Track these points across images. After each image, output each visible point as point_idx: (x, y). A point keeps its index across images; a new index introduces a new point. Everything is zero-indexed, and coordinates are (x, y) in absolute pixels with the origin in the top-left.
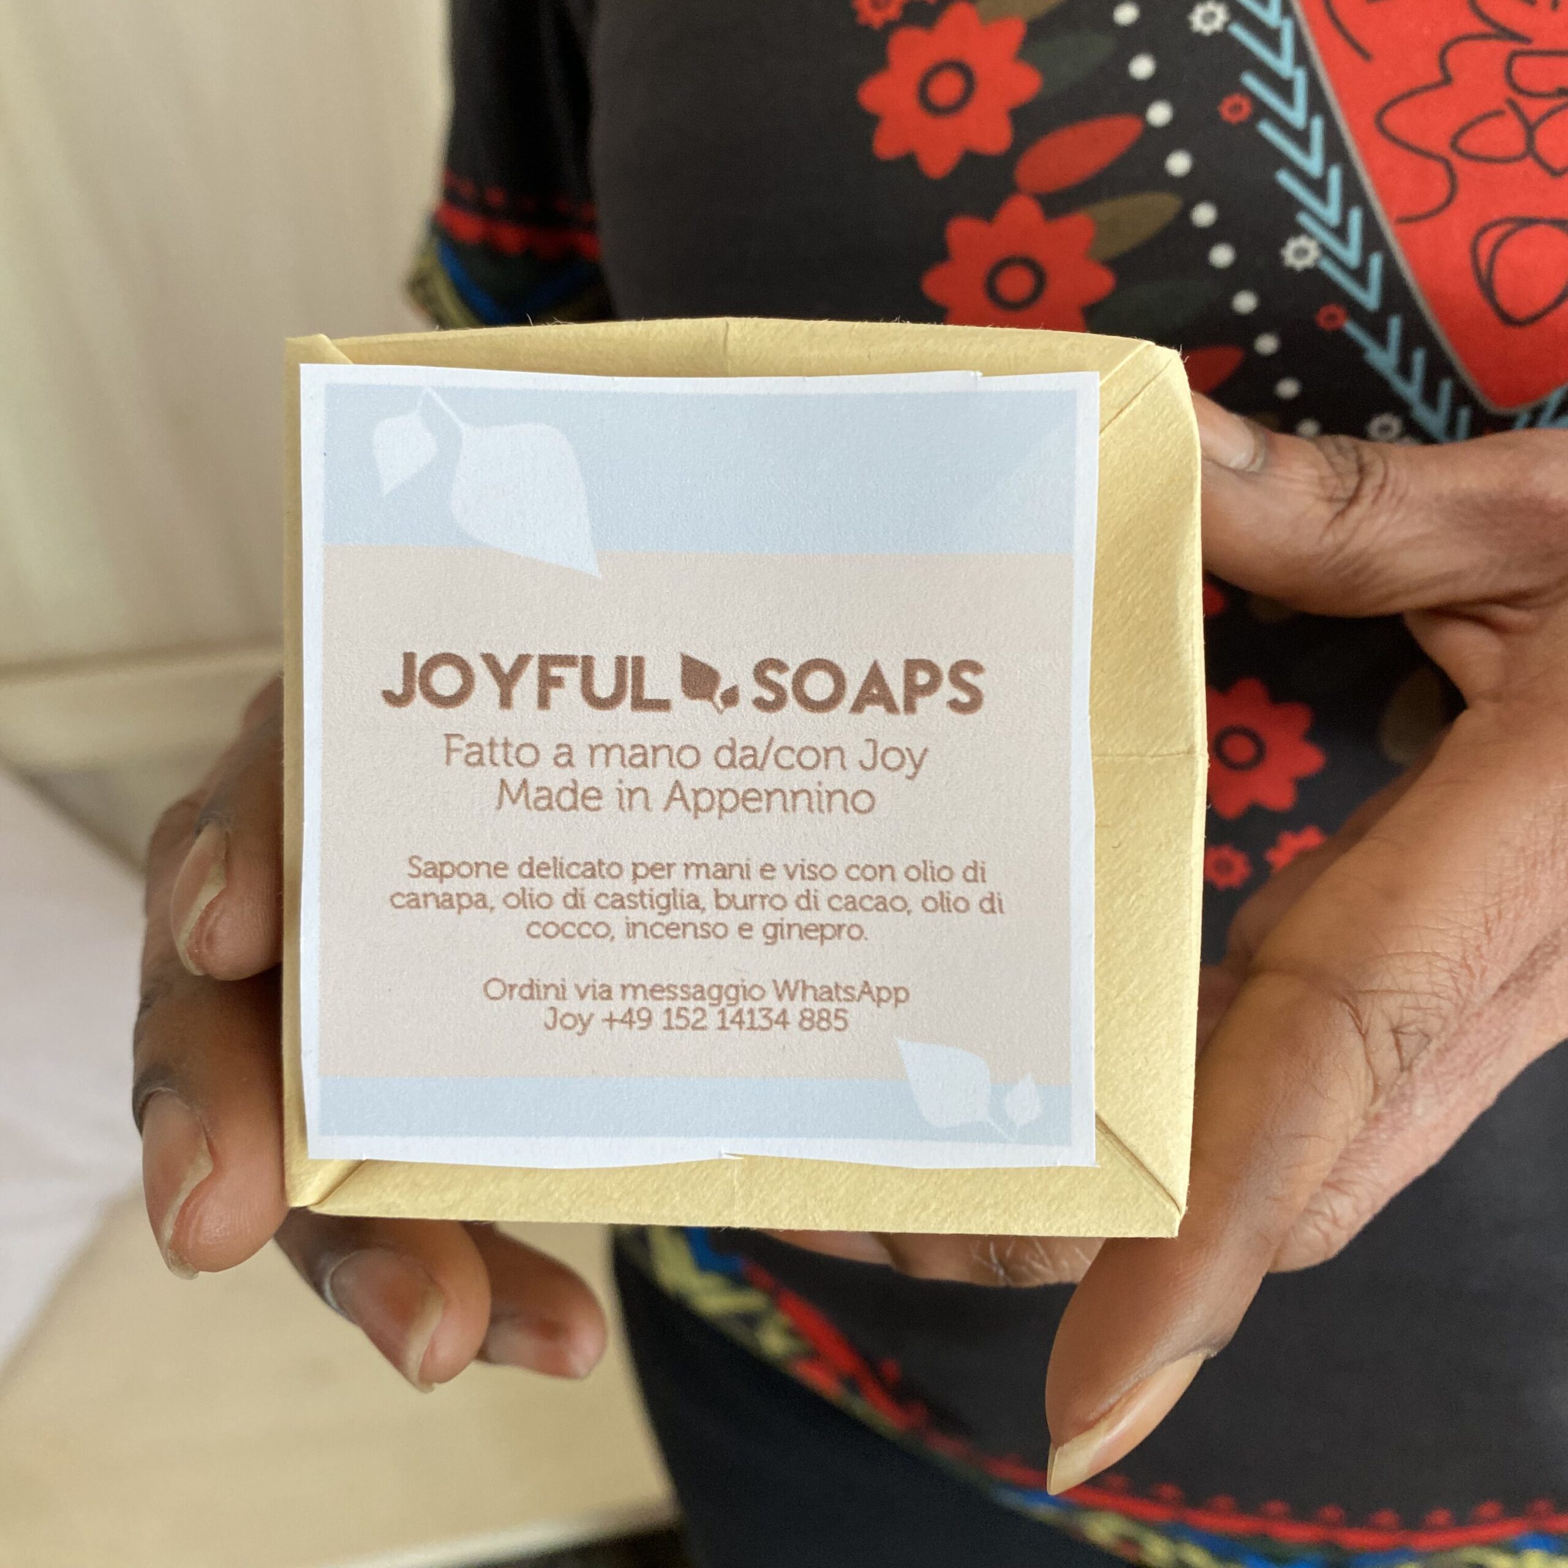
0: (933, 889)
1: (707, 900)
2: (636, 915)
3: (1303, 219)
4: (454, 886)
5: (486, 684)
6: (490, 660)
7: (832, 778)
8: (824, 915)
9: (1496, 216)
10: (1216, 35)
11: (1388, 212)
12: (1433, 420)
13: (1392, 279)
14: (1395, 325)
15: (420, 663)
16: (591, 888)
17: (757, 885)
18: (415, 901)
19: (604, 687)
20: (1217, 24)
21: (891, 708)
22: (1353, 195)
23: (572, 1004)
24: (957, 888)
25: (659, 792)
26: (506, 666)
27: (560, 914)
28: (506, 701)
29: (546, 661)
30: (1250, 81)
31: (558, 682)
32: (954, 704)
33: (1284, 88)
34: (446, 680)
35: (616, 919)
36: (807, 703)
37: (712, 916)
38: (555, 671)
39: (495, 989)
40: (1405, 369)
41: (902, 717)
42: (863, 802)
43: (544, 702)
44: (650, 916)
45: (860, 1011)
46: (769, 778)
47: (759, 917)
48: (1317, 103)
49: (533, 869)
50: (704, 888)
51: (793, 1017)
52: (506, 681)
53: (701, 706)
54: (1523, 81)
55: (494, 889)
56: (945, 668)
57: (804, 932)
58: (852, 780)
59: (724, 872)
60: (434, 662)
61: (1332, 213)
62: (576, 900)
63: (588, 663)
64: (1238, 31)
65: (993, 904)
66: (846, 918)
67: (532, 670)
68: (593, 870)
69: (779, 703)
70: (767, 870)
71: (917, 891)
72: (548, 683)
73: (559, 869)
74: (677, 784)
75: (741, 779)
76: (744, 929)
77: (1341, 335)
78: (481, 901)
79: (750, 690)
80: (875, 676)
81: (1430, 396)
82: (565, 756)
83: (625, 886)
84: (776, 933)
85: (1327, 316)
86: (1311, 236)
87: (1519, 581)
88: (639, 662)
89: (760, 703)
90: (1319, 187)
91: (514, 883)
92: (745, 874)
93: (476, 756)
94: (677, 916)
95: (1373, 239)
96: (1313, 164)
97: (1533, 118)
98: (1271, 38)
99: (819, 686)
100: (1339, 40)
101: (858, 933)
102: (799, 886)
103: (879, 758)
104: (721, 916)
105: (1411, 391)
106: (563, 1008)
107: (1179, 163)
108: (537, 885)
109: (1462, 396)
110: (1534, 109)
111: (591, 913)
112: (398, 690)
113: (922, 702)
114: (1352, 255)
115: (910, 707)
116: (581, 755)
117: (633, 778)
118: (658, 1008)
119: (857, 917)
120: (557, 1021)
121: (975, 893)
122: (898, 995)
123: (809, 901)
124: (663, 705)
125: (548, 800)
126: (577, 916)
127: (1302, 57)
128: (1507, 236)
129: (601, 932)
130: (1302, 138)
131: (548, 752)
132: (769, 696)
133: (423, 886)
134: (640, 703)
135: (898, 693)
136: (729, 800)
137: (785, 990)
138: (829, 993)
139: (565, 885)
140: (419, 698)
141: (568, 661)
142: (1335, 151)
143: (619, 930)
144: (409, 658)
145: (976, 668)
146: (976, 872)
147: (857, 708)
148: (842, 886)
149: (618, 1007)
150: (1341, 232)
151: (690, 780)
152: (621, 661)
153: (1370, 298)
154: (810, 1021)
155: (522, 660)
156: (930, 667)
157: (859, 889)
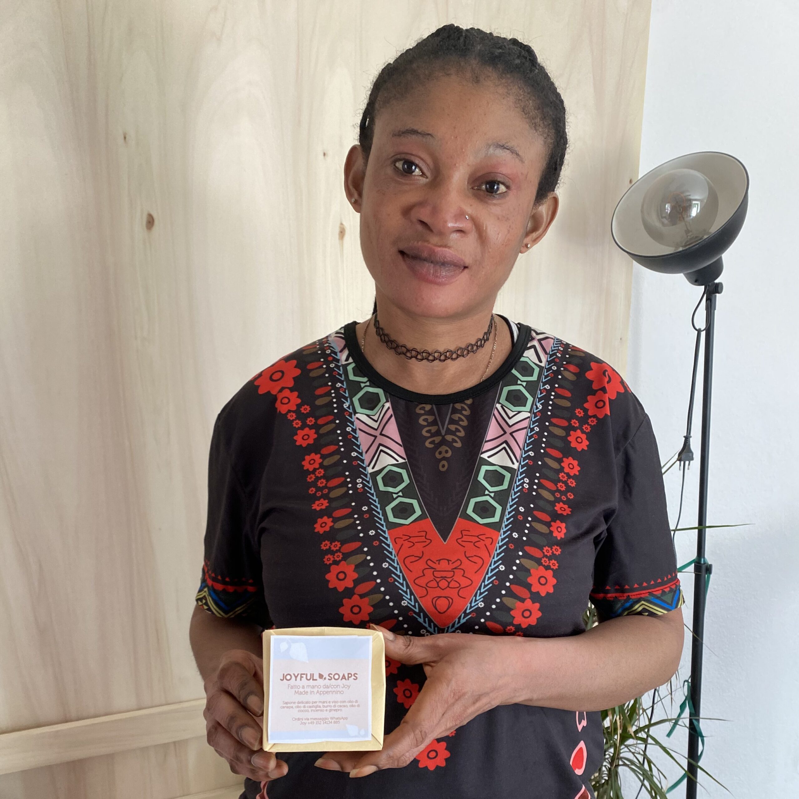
0: (351, 704)
1: (322, 706)
2: (312, 709)
3: (404, 597)
4: (289, 705)
5: (293, 677)
6: (294, 674)
7: (338, 689)
8: (337, 708)
9: (435, 596)
10: (386, 568)
11: (418, 596)
12: (431, 630)
13: (420, 606)
14: (422, 614)
15: (285, 675)
16: (306, 705)
17: (328, 704)
18: (284, 707)
19: (309, 678)
20: (387, 566)
21: (346, 679)
22: (412, 594)
23: (304, 721)
24: (354, 704)
25: (316, 692)
26: (296, 675)
27: (302, 709)
28: (296, 680)
29: (301, 674)
30: (393, 575)
31: (303, 677)
32: (354, 679)
33: (399, 577)
34: (288, 677)
35: (310, 709)
36: (335, 679)
37: (322, 708)
38: (302, 676)
39: (294, 719)
40: (425, 622)
41: (347, 681)
42: (342, 692)
43: (301, 680)
44: (314, 709)
45: (342, 721)
46: (330, 689)
47: (328, 708)
48: (404, 579)
49: (299, 703)
50: (321, 704)
51: (333, 722)
52: (296, 677)
53: (321, 680)
54: (435, 575)
55: (294, 706)
56: (353, 674)
57: (334, 710)
58: (341, 689)
59: (324, 702)
60: (287, 675)
61: (409, 597)
62: (304, 707)
63: (307, 675)
64: (390, 567)
65: (358, 706)
66: (339, 708)
67: (299, 676)
68: (307, 703)
69: (331, 679)
70: (329, 702)
71: (349, 704)
72: (301, 677)
73: (302, 702)
74: (318, 691)
75: (326, 690)
76: (326, 710)
77: (413, 616)
78: (292, 707)
79: (328, 677)
80: (344, 675)
81: (430, 626)
82: (303, 687)
83: (311, 705)
84: (330, 711)
85: (410, 613)
86: (406, 600)
87: (435, 659)
88: (313, 674)
89: (329, 679)
90: (406, 593)
91: (296, 704)
92: (327, 703)
93: (292, 688)
94: (318, 709)
95: (416, 601)
96: (405, 589)
97: (438, 581)
98: (396, 569)
99: (336, 677)
100: (406, 569)
101: (341, 710)
102: (334, 704)
103: (344, 686)
104: (323, 709)
105: (426, 625)
106: (303, 721)
107: (382, 589)
108: (299, 705)
109: (435, 626)
110: (438, 580)
111: (306, 709)
112: (282, 679)
113: (350, 679)
114: (413, 603)
115: (348, 679)
116: (305, 687)
117: (312, 690)
118: (315, 721)
119: (341, 708)
120: (302, 723)
121: (356, 704)
122: (346, 718)
123: (335, 706)
124: (316, 680)
125: (301, 693)
126: (305, 709)
127: (401, 572)
128: (437, 600)
129: (308, 711)
130: (402, 585)
131: (301, 686)
132: (330, 678)
133: (284, 705)
134: (313, 680)
135: (347, 678)
136: (325, 693)
137: (332, 718)
138: (337, 719)
139: (303, 705)
140: (285, 680)
141: (304, 674)
142: (408, 587)
143: (310, 711)
144: (284, 674)
145: (356, 674)
146: (356, 701)
147: (341, 679)
148: (339, 704)
149: (310, 721)
150: (410, 599)
151: (320, 690)
152: (311, 674)
153: (417, 610)
154: (335, 722)
155: (298, 674)
156: (351, 674)
157: (342, 704)
